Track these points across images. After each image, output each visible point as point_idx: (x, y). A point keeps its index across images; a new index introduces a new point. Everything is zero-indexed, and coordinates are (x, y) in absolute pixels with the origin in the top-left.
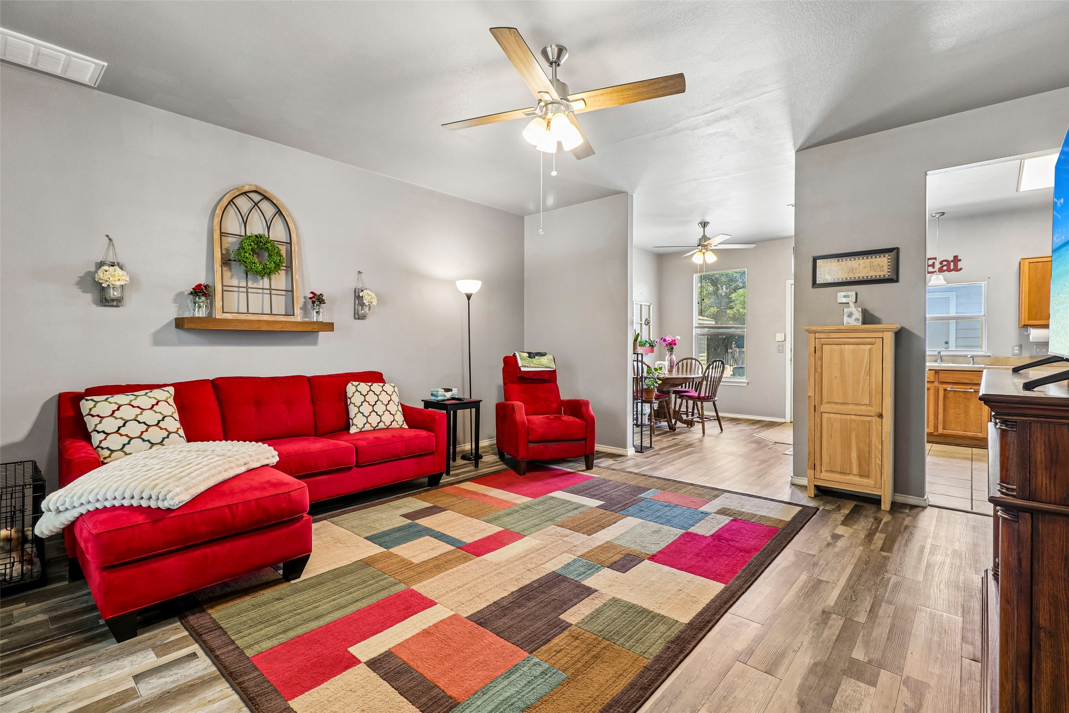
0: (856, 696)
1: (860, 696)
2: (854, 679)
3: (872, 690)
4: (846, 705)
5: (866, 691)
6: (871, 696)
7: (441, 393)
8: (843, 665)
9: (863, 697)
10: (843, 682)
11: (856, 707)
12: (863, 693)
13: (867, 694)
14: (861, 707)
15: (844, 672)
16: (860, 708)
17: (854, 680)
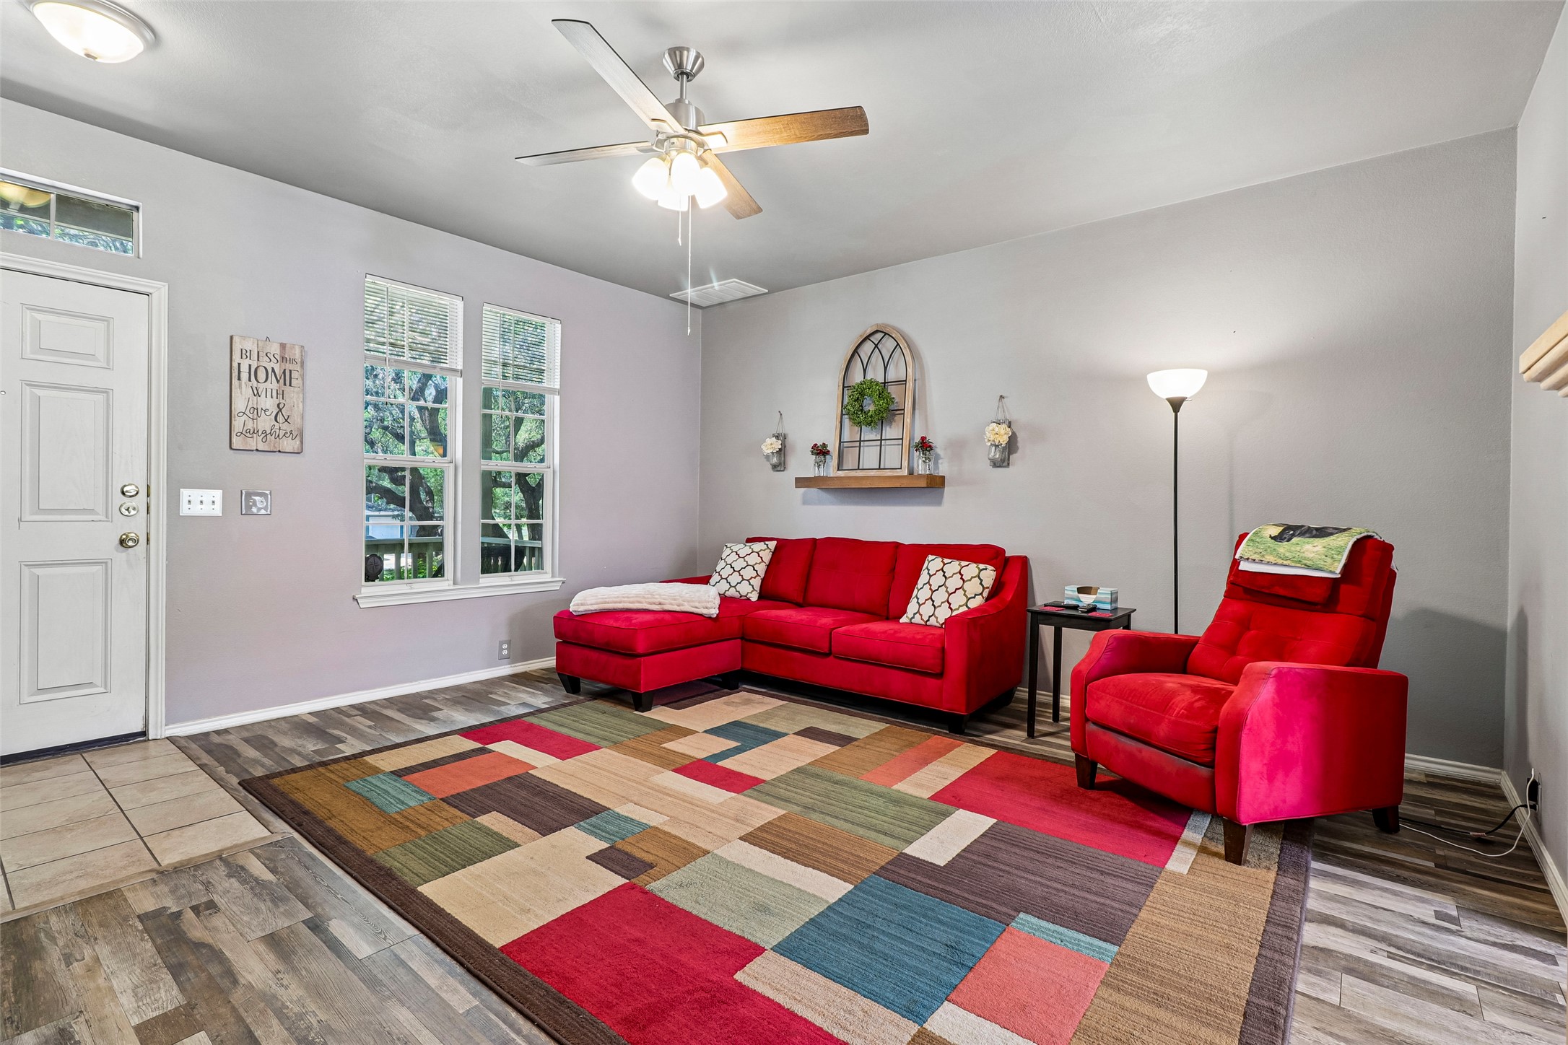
0: (150, 998)
1: (145, 1002)
2: (170, 1011)
3: (136, 1021)
4: (151, 981)
5: (142, 1013)
6: (131, 1013)
7: (1070, 593)
8: (201, 1011)
9: (141, 1004)
10: (180, 997)
11: (139, 990)
12: (144, 1007)
13: (137, 1011)
14: (132, 994)
15: (190, 1006)
16: (134, 992)
17: (169, 1009)
